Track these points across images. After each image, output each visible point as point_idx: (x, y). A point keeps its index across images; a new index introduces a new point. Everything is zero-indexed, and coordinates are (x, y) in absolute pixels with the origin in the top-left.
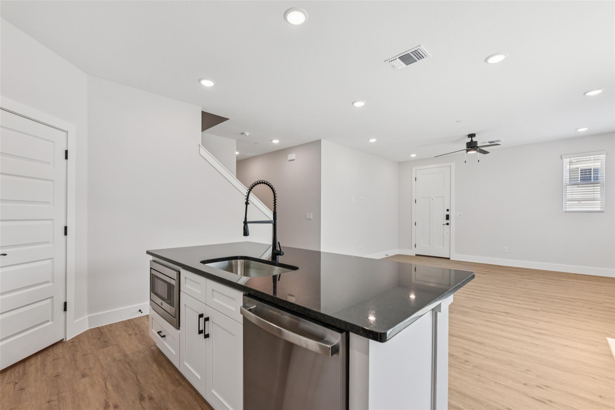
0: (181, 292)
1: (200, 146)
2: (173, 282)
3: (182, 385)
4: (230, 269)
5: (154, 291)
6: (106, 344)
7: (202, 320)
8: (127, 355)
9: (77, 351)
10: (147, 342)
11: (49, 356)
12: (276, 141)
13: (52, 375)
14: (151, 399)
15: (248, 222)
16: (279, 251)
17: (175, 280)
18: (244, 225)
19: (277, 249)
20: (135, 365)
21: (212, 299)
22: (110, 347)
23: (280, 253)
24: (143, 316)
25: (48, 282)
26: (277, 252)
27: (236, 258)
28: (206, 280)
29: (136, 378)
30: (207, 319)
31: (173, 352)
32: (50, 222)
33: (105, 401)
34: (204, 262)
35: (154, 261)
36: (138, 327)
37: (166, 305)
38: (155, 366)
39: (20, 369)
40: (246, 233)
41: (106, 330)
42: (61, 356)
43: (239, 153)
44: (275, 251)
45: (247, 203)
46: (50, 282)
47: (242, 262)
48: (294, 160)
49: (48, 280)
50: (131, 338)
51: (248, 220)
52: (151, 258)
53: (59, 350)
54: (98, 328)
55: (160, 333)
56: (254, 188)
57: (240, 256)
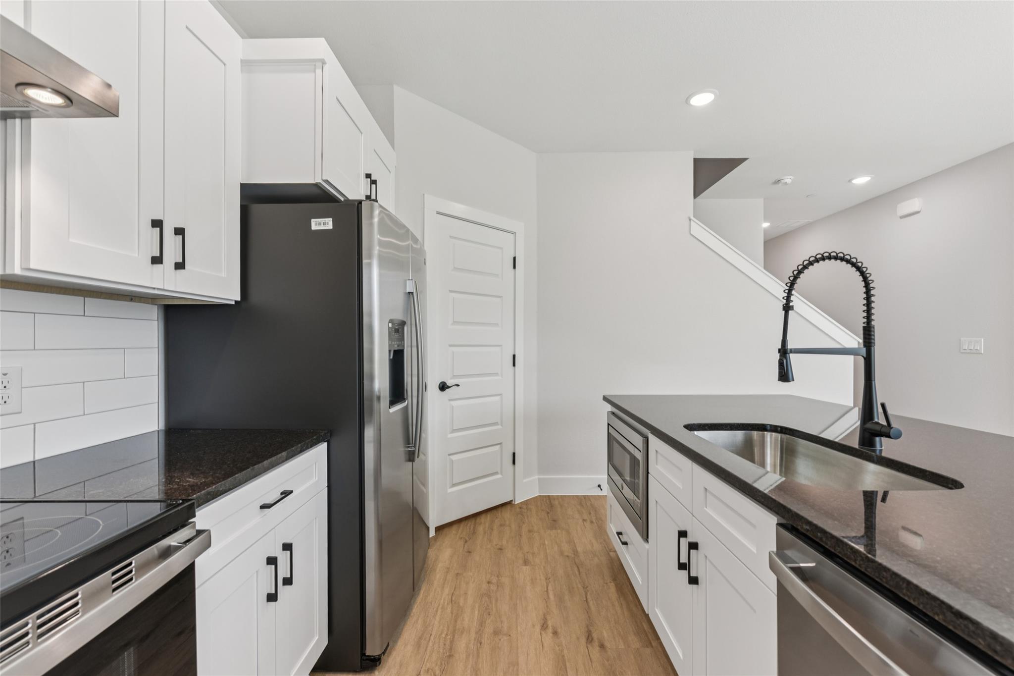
0: (649, 474)
1: (690, 220)
2: (639, 456)
3: (652, 647)
4: (747, 451)
5: (613, 461)
6: (554, 524)
7: (684, 542)
8: (577, 552)
9: (524, 523)
10: (605, 541)
11: (497, 518)
12: (861, 180)
13: (496, 545)
14: (602, 646)
15: (791, 350)
16: (883, 426)
17: (640, 451)
18: (780, 356)
19: (876, 420)
20: (586, 574)
21: (705, 508)
22: (559, 531)
23: (887, 432)
24: (603, 495)
25: (496, 424)
26: (878, 428)
27: (762, 428)
28: (692, 464)
29: (584, 596)
30: (693, 546)
31: (639, 579)
32: (498, 349)
33: (544, 615)
34: (690, 427)
35: (613, 413)
36: (596, 511)
37: (627, 491)
38: (612, 586)
39: (470, 524)
40: (785, 375)
41: (556, 502)
42: (507, 523)
43: (771, 223)
44: (869, 425)
45: (787, 308)
46: (498, 425)
47: (776, 440)
48: (918, 212)
49: (496, 422)
50: (584, 525)
51: (790, 346)
52: (609, 408)
53: (507, 514)
54: (549, 496)
55: (620, 536)
56: (806, 271)
57: (771, 425)
